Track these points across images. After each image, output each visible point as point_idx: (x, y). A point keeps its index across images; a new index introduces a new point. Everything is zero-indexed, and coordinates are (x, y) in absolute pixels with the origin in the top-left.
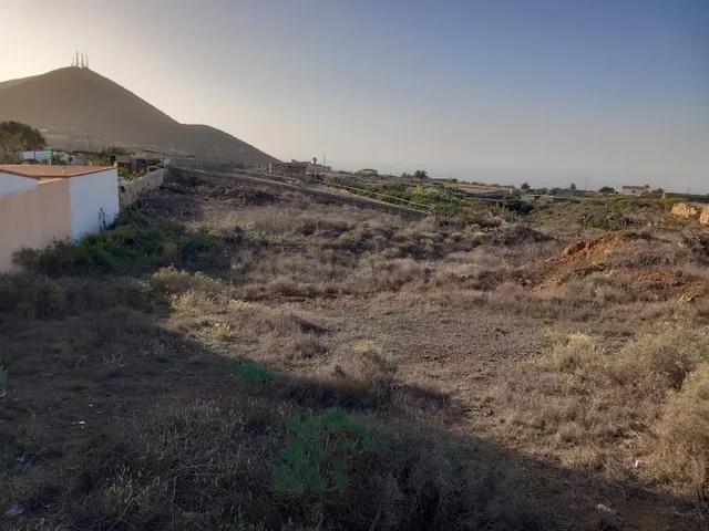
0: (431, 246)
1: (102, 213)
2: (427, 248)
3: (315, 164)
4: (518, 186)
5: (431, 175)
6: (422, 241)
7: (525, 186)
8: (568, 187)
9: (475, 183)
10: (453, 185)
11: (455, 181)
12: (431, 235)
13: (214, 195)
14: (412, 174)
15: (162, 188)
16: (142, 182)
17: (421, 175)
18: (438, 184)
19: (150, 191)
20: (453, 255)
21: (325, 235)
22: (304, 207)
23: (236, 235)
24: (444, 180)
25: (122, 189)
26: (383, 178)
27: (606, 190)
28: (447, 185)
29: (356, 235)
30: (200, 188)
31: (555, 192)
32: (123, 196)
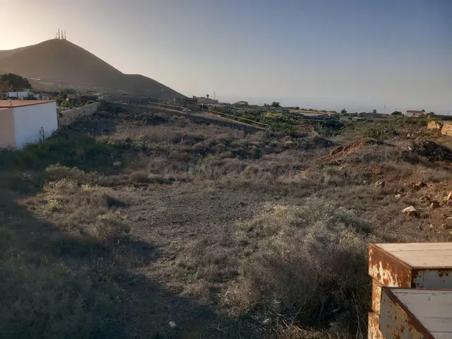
0: (254, 150)
1: (42, 131)
2: (251, 151)
3: (208, 99)
4: (339, 111)
5: (283, 105)
6: (250, 147)
7: (344, 111)
8: (372, 112)
9: (310, 110)
10: (297, 111)
11: (298, 108)
12: (257, 143)
13: (127, 119)
14: (270, 104)
15: (94, 114)
16: (79, 110)
17: (276, 105)
18: (286, 110)
19: (85, 116)
20: (267, 156)
21: (187, 144)
22: (183, 125)
23: (127, 143)
24: (291, 108)
25: (61, 115)
26: (250, 107)
27: (396, 113)
28: (292, 111)
29: (206, 143)
30: (120, 114)
31: (362, 115)
32: (61, 120)
